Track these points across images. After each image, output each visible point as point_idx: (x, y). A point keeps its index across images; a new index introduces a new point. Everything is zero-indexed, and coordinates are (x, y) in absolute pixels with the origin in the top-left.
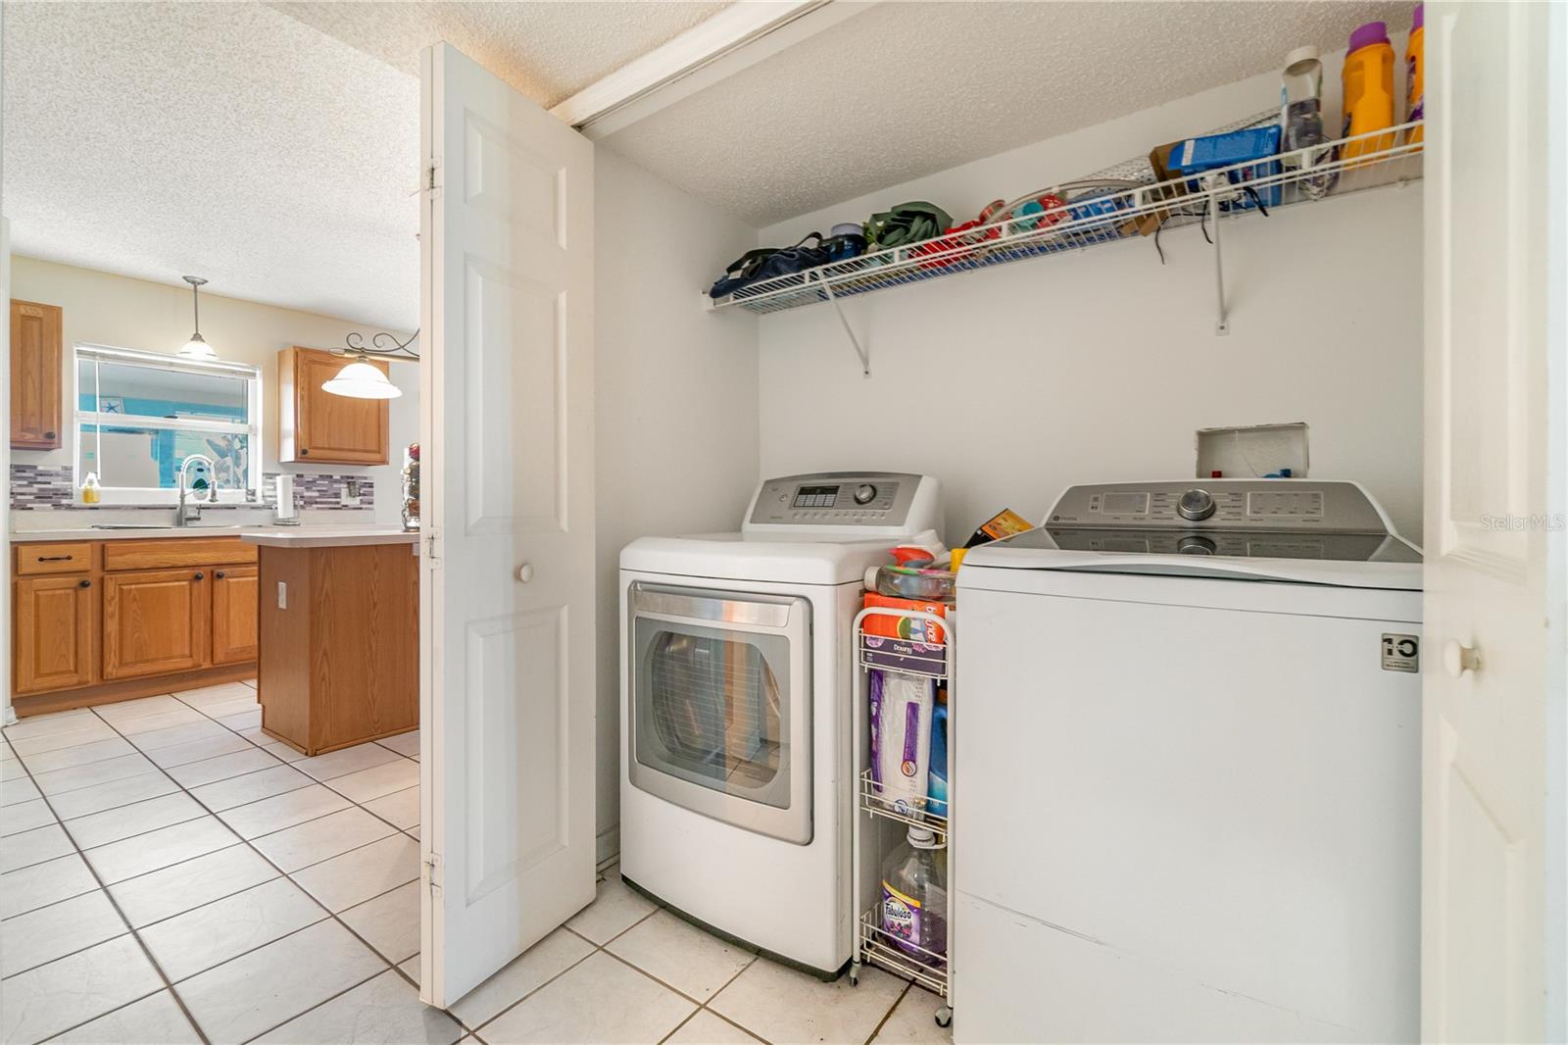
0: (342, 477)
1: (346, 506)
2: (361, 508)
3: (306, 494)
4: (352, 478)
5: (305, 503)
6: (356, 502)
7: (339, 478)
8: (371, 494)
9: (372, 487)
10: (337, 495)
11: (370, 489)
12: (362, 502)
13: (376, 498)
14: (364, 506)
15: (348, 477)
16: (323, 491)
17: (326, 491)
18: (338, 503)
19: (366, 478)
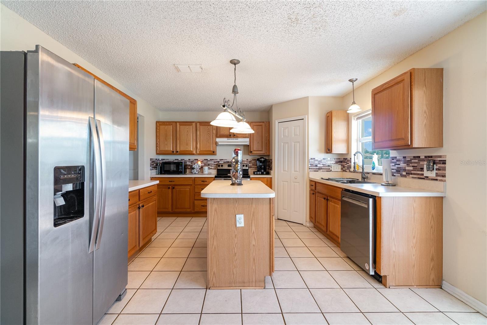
0: (426, 157)
1: (427, 177)
2: (437, 180)
3: (407, 168)
4: (431, 157)
5: (407, 173)
6: (432, 174)
7: (423, 157)
8: (444, 169)
9: (445, 163)
10: (422, 169)
11: (443, 165)
12: (437, 175)
13: (448, 172)
14: (439, 178)
15: (429, 157)
16: (415, 166)
17: (417, 166)
18: (423, 175)
19: (440, 157)
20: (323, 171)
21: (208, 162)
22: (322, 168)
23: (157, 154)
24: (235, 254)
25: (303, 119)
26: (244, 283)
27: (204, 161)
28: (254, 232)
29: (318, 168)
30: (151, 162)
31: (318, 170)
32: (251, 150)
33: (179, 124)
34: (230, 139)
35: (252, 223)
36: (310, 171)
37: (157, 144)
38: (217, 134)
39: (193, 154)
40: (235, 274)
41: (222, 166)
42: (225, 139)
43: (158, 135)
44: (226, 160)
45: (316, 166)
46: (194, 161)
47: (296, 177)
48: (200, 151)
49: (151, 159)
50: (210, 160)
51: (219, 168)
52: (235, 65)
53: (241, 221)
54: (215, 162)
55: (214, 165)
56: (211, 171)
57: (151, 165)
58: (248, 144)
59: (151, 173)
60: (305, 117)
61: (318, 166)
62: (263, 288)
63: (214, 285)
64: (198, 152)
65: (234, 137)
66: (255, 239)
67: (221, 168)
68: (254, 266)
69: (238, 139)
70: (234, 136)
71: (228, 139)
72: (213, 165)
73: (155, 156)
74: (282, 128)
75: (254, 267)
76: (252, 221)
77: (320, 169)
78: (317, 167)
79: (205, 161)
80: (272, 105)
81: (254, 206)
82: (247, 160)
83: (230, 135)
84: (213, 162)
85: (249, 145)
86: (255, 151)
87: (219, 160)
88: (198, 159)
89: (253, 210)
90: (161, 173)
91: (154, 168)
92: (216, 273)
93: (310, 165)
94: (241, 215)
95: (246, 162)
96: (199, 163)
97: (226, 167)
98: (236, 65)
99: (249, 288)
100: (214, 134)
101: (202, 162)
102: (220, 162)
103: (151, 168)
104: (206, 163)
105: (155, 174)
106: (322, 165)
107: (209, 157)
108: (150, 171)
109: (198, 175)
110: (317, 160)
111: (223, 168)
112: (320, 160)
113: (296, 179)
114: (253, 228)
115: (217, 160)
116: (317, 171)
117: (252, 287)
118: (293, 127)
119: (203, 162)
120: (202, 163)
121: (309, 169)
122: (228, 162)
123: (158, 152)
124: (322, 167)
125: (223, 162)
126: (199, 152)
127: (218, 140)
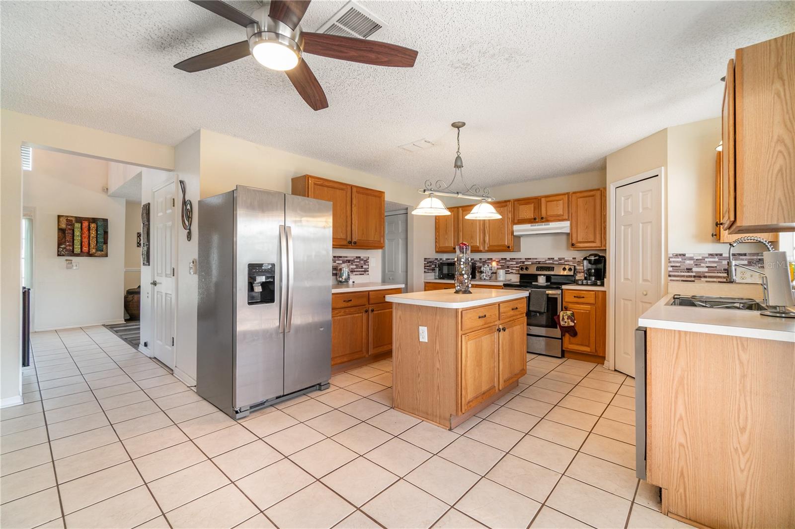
20: (707, 282)
21: (507, 263)
22: (706, 274)
23: (437, 252)
24: (419, 375)
25: (657, 175)
26: (428, 414)
27: (501, 261)
28: (438, 352)
29: (694, 274)
30: (426, 263)
31: (693, 279)
32: (574, 242)
33: (462, 210)
34: (535, 226)
35: (436, 339)
36: (671, 280)
37: (436, 239)
38: (514, 219)
39: (481, 251)
40: (418, 398)
41: (527, 268)
42: (528, 226)
43: (437, 227)
44: (536, 259)
45: (689, 270)
46: (487, 261)
47: (645, 293)
48: (490, 246)
49: (425, 259)
50: (511, 259)
51: (521, 272)
52: (458, 129)
53: (424, 334)
54: (517, 263)
55: (517, 267)
56: (510, 277)
57: (425, 266)
58: (568, 231)
59: (425, 277)
60: (661, 171)
61: (695, 269)
62: (448, 429)
63: (398, 406)
64: (486, 248)
65: (543, 222)
66: (439, 361)
67: (525, 272)
68: (438, 396)
69: (549, 224)
70: (542, 220)
71: (531, 226)
72: (514, 267)
73: (432, 255)
74: (623, 198)
75: (438, 398)
76: (436, 336)
77: (700, 277)
78: (692, 272)
79: (503, 261)
80: (606, 157)
81: (438, 317)
82: (573, 258)
83: (535, 219)
84: (515, 263)
85: (569, 233)
86: (580, 242)
87: (525, 260)
88: (492, 259)
89: (437, 322)
90: (440, 278)
91: (431, 270)
92: (400, 392)
93: (671, 269)
94: (424, 327)
95: (571, 263)
96: (494, 264)
97: (533, 271)
98: (460, 129)
99: (431, 422)
100: (509, 219)
101: (498, 262)
102: (526, 263)
103: (426, 270)
104: (503, 264)
105: (433, 277)
106: (706, 270)
107: (508, 255)
108: (423, 274)
109: (490, 281)
110: (691, 259)
111: (529, 272)
112: (701, 258)
113: (646, 295)
114: (438, 347)
115: (521, 259)
116: (690, 281)
117: (436, 422)
118: (641, 194)
119: (500, 263)
120: (497, 265)
121: (670, 276)
122: (539, 263)
123: (437, 250)
124: (707, 272)
125: (530, 263)
126: (488, 248)
127: (516, 228)
